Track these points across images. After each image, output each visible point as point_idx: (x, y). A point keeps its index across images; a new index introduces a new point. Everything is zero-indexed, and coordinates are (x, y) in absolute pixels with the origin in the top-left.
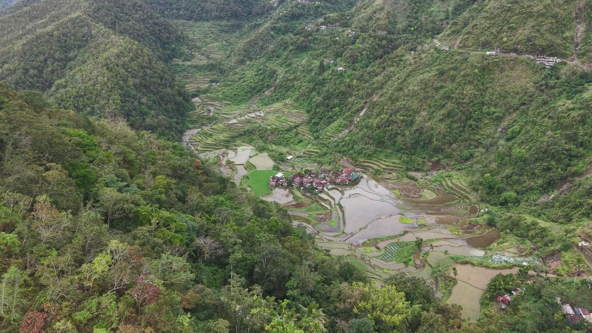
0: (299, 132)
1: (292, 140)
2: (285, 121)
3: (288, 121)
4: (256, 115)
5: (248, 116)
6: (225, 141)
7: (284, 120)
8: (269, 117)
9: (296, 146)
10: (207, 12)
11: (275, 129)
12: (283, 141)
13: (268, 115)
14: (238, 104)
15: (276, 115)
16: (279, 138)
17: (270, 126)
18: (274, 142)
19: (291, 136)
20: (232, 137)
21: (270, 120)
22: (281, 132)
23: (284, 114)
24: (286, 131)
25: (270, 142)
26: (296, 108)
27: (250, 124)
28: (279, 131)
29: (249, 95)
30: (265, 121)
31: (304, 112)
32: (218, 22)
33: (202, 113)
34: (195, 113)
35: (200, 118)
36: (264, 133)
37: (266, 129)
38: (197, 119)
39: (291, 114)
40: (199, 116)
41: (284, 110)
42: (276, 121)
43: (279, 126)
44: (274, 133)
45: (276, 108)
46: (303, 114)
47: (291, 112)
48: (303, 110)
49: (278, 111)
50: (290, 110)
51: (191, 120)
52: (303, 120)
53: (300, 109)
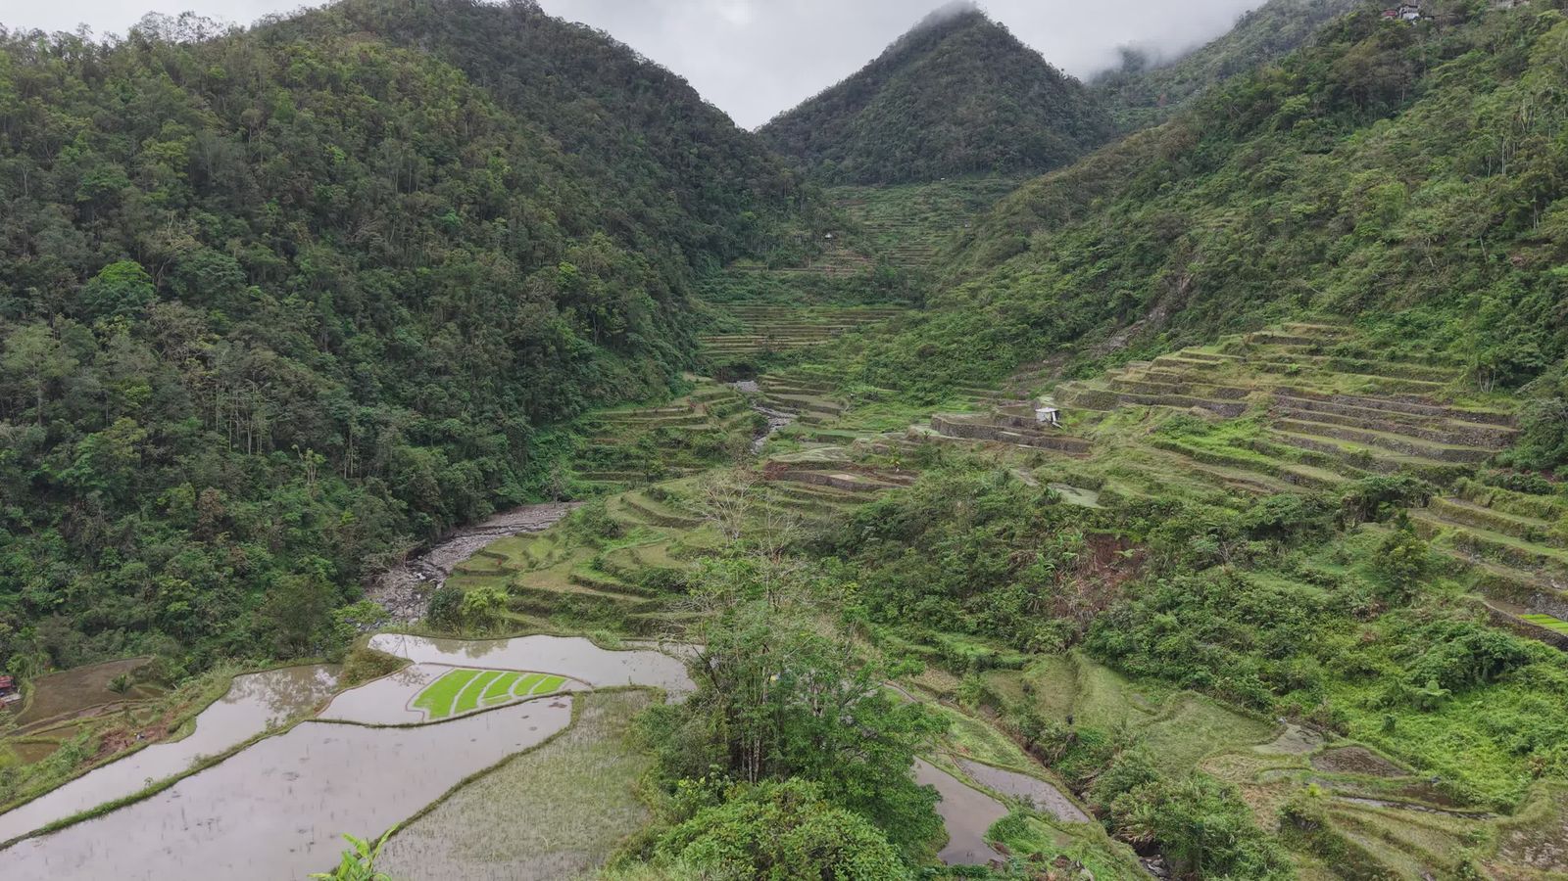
0: (1439, 548)
1: (1343, 643)
2: (1241, 454)
3: (1279, 454)
4: (998, 418)
5: (937, 425)
7: (1237, 443)
8: (1103, 429)
9: (1410, 723)
10: (931, 154)
12: (1221, 635)
13: (1090, 413)
14: (931, 396)
15: (1163, 416)
16: (1173, 605)
17: (1098, 486)
18: (1115, 639)
19: (1321, 595)
21: (1100, 450)
22: (1202, 543)
23: (1240, 409)
24: (1259, 532)
25: (1073, 640)
26: (1352, 361)
27: (925, 474)
28: (1182, 535)
29: (1006, 352)
30: (1055, 457)
31: (1451, 384)
32: (967, 182)
33: (685, 421)
34: (645, 415)
35: (662, 445)
36: (1016, 541)
37: (1048, 508)
38: (640, 446)
39: (1308, 407)
40: (661, 432)
41: (1241, 381)
42: (1155, 451)
43: (1187, 492)
44: (1124, 549)
45: (1172, 369)
46: (1449, 401)
47: (1307, 389)
48: (1443, 370)
49: (1186, 390)
50: (1298, 379)
51: (596, 451)
52: (1453, 440)
53: (1409, 365)
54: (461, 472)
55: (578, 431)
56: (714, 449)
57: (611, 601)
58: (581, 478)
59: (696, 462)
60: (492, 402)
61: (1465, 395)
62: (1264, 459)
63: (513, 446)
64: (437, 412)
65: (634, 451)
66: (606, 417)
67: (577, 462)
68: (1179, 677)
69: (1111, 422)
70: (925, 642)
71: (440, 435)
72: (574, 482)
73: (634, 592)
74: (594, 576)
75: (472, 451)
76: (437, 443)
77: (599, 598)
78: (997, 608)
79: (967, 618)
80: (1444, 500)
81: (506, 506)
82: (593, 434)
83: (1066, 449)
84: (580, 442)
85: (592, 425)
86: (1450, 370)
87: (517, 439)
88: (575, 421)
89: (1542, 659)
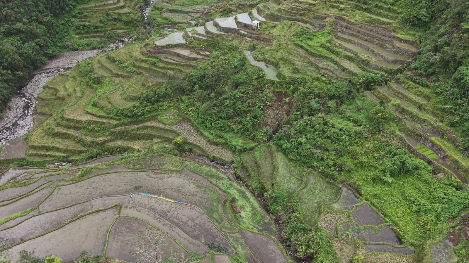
0: (390, 108)
2: (324, 52)
3: (337, 54)
4: (238, 23)
5: (216, 25)
6: (123, 114)
7: (322, 46)
8: (276, 32)
11: (293, 82)
13: (271, 23)
15: (298, 27)
17: (276, 66)
20: (148, 100)
21: (275, 42)
23: (323, 26)
26: (362, 6)
27: (215, 53)
30: (260, 45)
31: (395, 23)
33: (117, 8)
34: (100, 6)
35: (110, 20)
36: (250, 96)
37: (260, 80)
38: (101, 22)
39: (347, 28)
40: (108, 15)
41: (323, 12)
42: (295, 48)
43: (307, 74)
44: (286, 97)
45: (300, 5)
46: (394, 31)
47: (347, 18)
48: (393, 15)
49: (304, 15)
50: (343, 12)
51: (84, 26)
52: (396, 53)
53: (382, 11)
54: (29, 47)
55: (74, 17)
56: (130, 22)
57: (103, 123)
58: (80, 38)
59: (124, 27)
60: (35, 11)
61: (400, 28)
62: (333, 56)
63: (49, 29)
64: (12, 21)
65: (99, 24)
66: (84, 9)
67: (77, 31)
68: (307, 163)
69: (278, 29)
70: (220, 137)
71: (16, 31)
72: (77, 41)
73: (111, 118)
74: (94, 110)
75: (32, 36)
76: (16, 34)
77: (98, 122)
78: (244, 125)
79: (234, 126)
80: (393, 85)
81: (52, 57)
82: (81, 17)
83: (263, 40)
84: (76, 22)
85: (79, 13)
86: (396, 15)
87: (50, 26)
88: (72, 12)
89: (423, 168)
